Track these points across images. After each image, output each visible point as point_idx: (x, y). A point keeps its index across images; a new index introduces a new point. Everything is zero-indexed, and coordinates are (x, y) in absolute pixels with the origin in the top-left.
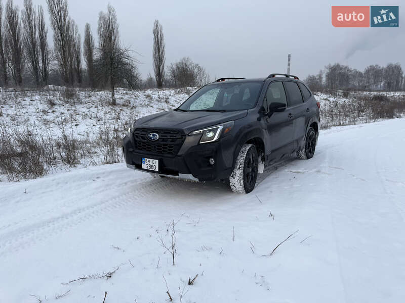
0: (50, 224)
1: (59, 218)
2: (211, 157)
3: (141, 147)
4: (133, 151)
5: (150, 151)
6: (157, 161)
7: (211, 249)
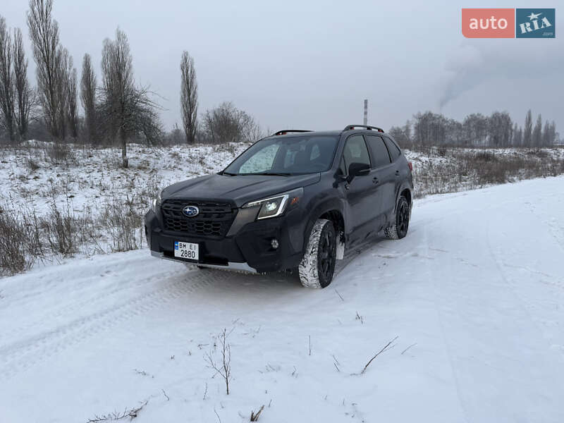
0: (40, 343)
1: (52, 333)
2: (274, 238)
3: (172, 225)
4: (161, 231)
5: (186, 231)
6: (197, 245)
7: (279, 368)
